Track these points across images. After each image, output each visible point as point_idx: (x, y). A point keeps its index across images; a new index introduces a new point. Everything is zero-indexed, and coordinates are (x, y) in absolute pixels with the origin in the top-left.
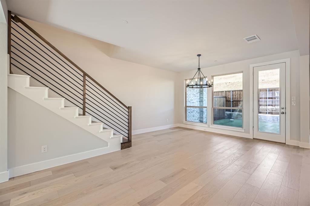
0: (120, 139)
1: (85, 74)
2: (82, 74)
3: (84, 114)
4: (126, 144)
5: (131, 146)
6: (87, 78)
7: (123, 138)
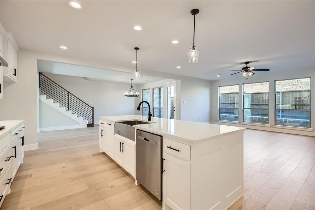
0: (87, 122)
1: (69, 92)
2: (67, 93)
3: (68, 110)
4: (90, 125)
5: (93, 126)
6: (70, 94)
7: (88, 122)
